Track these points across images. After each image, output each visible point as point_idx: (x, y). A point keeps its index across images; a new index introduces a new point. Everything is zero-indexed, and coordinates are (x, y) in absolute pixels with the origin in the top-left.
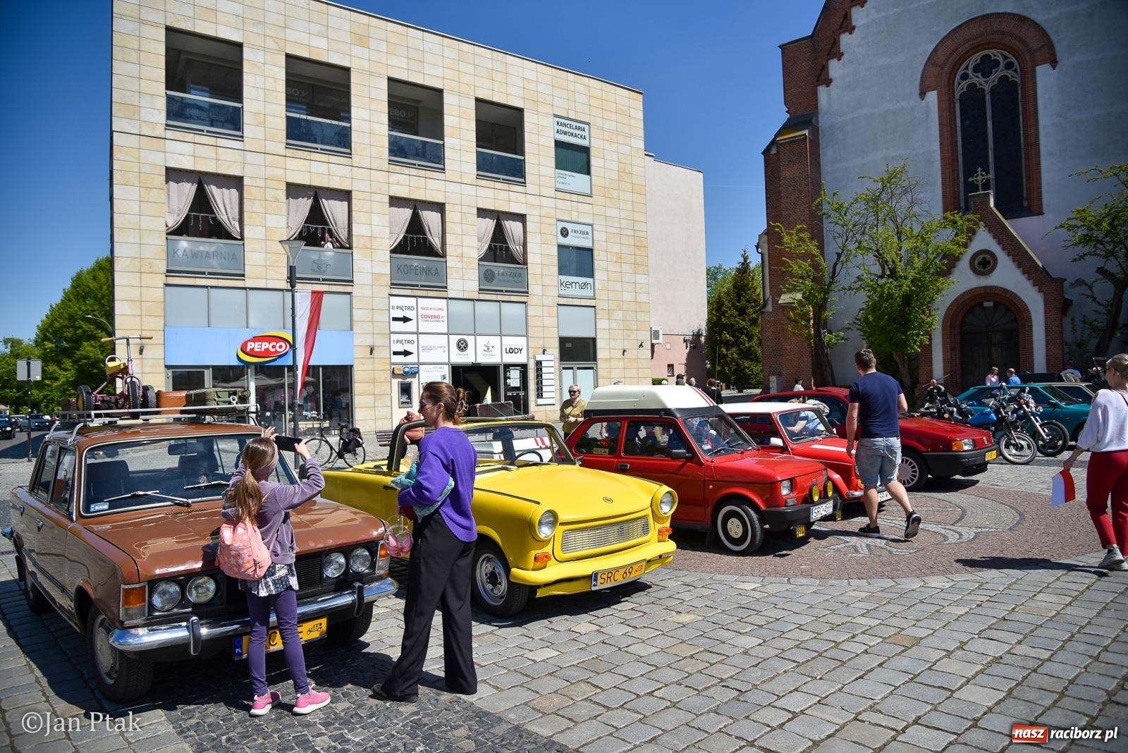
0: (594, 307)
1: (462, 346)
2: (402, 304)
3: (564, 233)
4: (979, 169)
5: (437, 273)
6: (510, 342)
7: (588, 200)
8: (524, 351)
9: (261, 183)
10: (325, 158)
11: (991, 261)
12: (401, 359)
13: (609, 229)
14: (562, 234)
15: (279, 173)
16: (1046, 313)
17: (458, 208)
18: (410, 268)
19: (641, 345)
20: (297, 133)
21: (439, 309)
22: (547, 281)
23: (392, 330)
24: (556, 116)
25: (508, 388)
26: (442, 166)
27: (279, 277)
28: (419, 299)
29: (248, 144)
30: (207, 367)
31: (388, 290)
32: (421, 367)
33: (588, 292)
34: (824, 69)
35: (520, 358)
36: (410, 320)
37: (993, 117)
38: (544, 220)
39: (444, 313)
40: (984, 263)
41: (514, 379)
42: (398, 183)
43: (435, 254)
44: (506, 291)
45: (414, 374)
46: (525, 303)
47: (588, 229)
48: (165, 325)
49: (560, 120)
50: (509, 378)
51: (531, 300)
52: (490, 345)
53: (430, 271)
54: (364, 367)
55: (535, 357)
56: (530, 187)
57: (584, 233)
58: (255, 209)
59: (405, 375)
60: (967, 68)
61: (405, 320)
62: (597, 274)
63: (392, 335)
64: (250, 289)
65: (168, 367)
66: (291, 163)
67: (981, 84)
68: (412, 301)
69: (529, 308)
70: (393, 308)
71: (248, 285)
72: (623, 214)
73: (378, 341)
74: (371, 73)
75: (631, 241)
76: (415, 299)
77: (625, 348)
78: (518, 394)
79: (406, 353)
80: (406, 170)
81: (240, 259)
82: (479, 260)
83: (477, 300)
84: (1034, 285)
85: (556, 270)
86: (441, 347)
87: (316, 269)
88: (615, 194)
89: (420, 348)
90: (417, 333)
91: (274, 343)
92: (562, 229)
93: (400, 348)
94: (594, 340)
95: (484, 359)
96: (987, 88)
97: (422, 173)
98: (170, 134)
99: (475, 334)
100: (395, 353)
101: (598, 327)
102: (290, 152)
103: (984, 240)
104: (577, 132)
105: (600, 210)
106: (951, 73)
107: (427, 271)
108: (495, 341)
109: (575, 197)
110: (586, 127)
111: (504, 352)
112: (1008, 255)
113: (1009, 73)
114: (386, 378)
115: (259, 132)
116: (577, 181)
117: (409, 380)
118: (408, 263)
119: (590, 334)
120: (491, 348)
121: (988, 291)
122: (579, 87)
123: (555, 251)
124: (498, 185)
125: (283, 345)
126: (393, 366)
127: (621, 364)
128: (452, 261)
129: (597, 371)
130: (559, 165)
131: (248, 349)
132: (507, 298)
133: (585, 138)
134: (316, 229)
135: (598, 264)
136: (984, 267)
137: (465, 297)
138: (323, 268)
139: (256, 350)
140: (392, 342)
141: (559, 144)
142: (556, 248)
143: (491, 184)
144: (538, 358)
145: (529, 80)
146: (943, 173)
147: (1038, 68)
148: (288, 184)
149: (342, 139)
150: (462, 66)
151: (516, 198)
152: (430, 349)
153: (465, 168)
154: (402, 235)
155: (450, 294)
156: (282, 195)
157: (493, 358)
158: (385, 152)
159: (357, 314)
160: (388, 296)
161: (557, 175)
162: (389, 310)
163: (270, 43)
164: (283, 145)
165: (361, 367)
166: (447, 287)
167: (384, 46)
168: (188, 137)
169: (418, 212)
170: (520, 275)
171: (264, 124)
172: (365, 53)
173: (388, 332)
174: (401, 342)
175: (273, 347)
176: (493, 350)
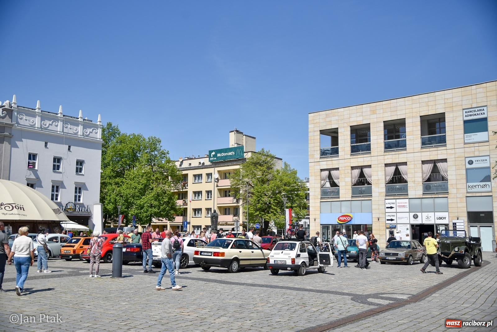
0: (491, 196)
1: (416, 217)
2: (390, 202)
3: (471, 162)
5: (404, 189)
6: (439, 215)
7: (487, 144)
8: (447, 219)
9: (344, 169)
10: (362, 156)
12: (390, 222)
14: (469, 163)
15: (349, 164)
17: (412, 163)
18: (393, 188)
20: (354, 150)
21: (405, 203)
22: (459, 186)
24: (463, 109)
26: (405, 148)
27: (349, 196)
28: (397, 200)
29: (340, 158)
30: (330, 225)
31: (384, 198)
32: (398, 225)
33: (487, 189)
35: (445, 222)
36: (393, 208)
38: (458, 159)
39: (408, 204)
41: (442, 231)
42: (388, 159)
43: (404, 182)
44: (437, 193)
45: (395, 228)
46: (447, 197)
47: (487, 158)
48: (321, 213)
49: (466, 110)
50: (439, 230)
51: (450, 196)
52: (429, 216)
53: (401, 189)
55: (452, 221)
56: (449, 146)
57: (484, 160)
58: (342, 177)
59: (390, 228)
61: (391, 208)
62: (493, 179)
63: (386, 213)
64: (341, 201)
65: (321, 225)
66: (352, 160)
68: (394, 201)
69: (449, 200)
70: (387, 204)
71: (340, 200)
73: (381, 216)
74: (377, 122)
76: (395, 200)
79: (392, 220)
80: (390, 153)
81: (338, 193)
82: (424, 182)
83: (422, 198)
85: (464, 181)
86: (406, 217)
89: (397, 218)
90: (396, 212)
91: (347, 217)
92: (469, 161)
93: (390, 218)
94: (492, 212)
95: (426, 222)
97: (397, 153)
98: (321, 160)
99: (422, 212)
100: (388, 220)
101: (494, 206)
102: (352, 157)
104: (478, 112)
108: (431, 214)
109: (476, 145)
110: (485, 108)
111: (436, 218)
114: (384, 229)
115: (343, 153)
117: (393, 230)
119: (489, 210)
123: (464, 172)
124: (431, 149)
125: (348, 217)
126: (386, 225)
128: (410, 184)
129: (494, 228)
130: (466, 132)
131: (340, 219)
132: (437, 196)
133: (484, 114)
134: (362, 179)
137: (416, 197)
138: (363, 192)
139: (342, 219)
140: (386, 216)
141: (466, 122)
142: (464, 170)
143: (428, 149)
144: (454, 221)
145: (447, 99)
148: (352, 167)
149: (368, 148)
150: (414, 106)
151: (441, 152)
152: (402, 218)
153: (415, 146)
154: (392, 177)
155: (410, 197)
156: (350, 171)
157: (431, 221)
158: (383, 149)
159: (374, 207)
160: (384, 200)
161: (465, 137)
162: (385, 205)
163: (346, 125)
164: (350, 155)
165: (375, 225)
166: (408, 194)
167: (382, 111)
168: (325, 159)
169: (398, 167)
170: (444, 186)
171: (344, 150)
172: (375, 116)
173: (384, 212)
174: (390, 216)
175: (347, 218)
176: (430, 218)
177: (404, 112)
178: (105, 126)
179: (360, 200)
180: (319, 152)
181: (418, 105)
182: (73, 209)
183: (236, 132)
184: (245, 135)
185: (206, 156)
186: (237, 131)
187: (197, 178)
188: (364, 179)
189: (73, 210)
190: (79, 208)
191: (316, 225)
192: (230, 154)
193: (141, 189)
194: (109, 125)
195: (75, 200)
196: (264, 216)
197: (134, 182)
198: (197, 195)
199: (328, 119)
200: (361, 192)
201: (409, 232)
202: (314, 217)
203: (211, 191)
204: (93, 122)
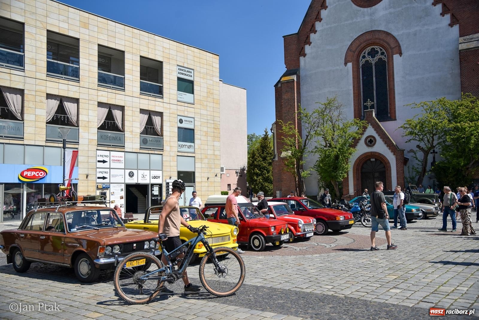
0: (194, 157)
1: (131, 175)
2: (103, 154)
3: (181, 121)
4: (369, 100)
5: (120, 139)
6: (154, 173)
7: (192, 106)
8: (161, 178)
9: (34, 93)
10: (66, 82)
11: (374, 141)
12: (101, 181)
13: (202, 120)
14: (180, 122)
15: (43, 88)
16: (397, 164)
17: (131, 108)
18: (107, 137)
19: (216, 176)
20: (52, 69)
21: (121, 157)
22: (172, 144)
23: (97, 167)
24: (178, 65)
25: (153, 195)
26: (123, 88)
27: (41, 139)
28: (111, 152)
29: (27, 73)
31: (96, 147)
32: (111, 184)
33: (192, 150)
34: (303, 49)
35: (159, 181)
36: (106, 162)
37: (376, 76)
38: (171, 115)
39: (123, 159)
40: (371, 141)
41: (156, 191)
42: (102, 96)
43: (120, 131)
44: (153, 149)
45: (108, 188)
46: (162, 154)
47: (192, 120)
49: (180, 68)
50: (153, 191)
51: (164, 153)
52: (145, 174)
54: (83, 185)
55: (166, 181)
56: (165, 99)
57: (190, 122)
58: (30, 106)
59: (103, 188)
60: (365, 53)
61: (104, 162)
62: (196, 141)
63: (97, 169)
64: (27, 145)
66: (49, 84)
67: (371, 61)
68: (107, 153)
69: (164, 157)
70: (98, 156)
71: (24, 143)
72: (209, 113)
73: (91, 172)
74: (90, 42)
75: (213, 126)
76: (109, 152)
77: (209, 177)
78: (157, 198)
79: (104, 178)
80: (106, 90)
81: (22, 130)
82: (140, 134)
83: (139, 153)
84: (392, 152)
85: (176, 139)
86: (121, 175)
87: (60, 136)
88: (205, 103)
89: (111, 176)
90: (110, 168)
91: (38, 172)
92: (180, 119)
93: (101, 175)
94: (194, 173)
95: (141, 181)
96: (373, 63)
97: (114, 91)
99: (138, 169)
100: (99, 178)
101: (196, 167)
102: (49, 79)
103: (370, 131)
104: (188, 73)
105: (198, 111)
106: (358, 55)
107: (115, 139)
108: (147, 172)
109: (186, 105)
110: (192, 71)
111: (151, 178)
112: (381, 138)
113: (383, 57)
114: (93, 190)
115: (33, 68)
116: (188, 97)
117: (105, 191)
118: (106, 134)
119: (193, 170)
120: (145, 176)
121: (372, 154)
122: (189, 52)
123: (176, 130)
124: (150, 98)
125: (43, 173)
126: (97, 184)
127: (206, 184)
128: (127, 134)
129: (195, 187)
130: (179, 89)
131: (25, 175)
132: (153, 152)
133: (191, 76)
134: (61, 116)
135: (197, 136)
136: (371, 143)
137: (133, 151)
139: (29, 175)
140: (97, 172)
141: (179, 79)
142: (177, 128)
143: (147, 97)
144: (168, 181)
145: (166, 48)
146: (354, 100)
147: (394, 56)
148: (47, 94)
149: (75, 73)
150: (134, 40)
151: (159, 105)
152: (116, 176)
153: (134, 89)
154: (103, 121)
155: (126, 150)
156: (44, 99)
157: (146, 181)
158: (96, 80)
159: (80, 159)
160: (96, 150)
161: (178, 94)
162: (96, 157)
163: (39, 24)
164: (45, 75)
165: (82, 185)
166: (124, 147)
167: (96, 29)
169: (111, 110)
170: (160, 141)
171: (35, 64)
172: (87, 32)
173: (95, 168)
174: (102, 172)
175: (38, 174)
176: (146, 177)
177: (123, 43)
179: (60, 147)
181: (138, 41)
188: (64, 117)
201: (123, 194)
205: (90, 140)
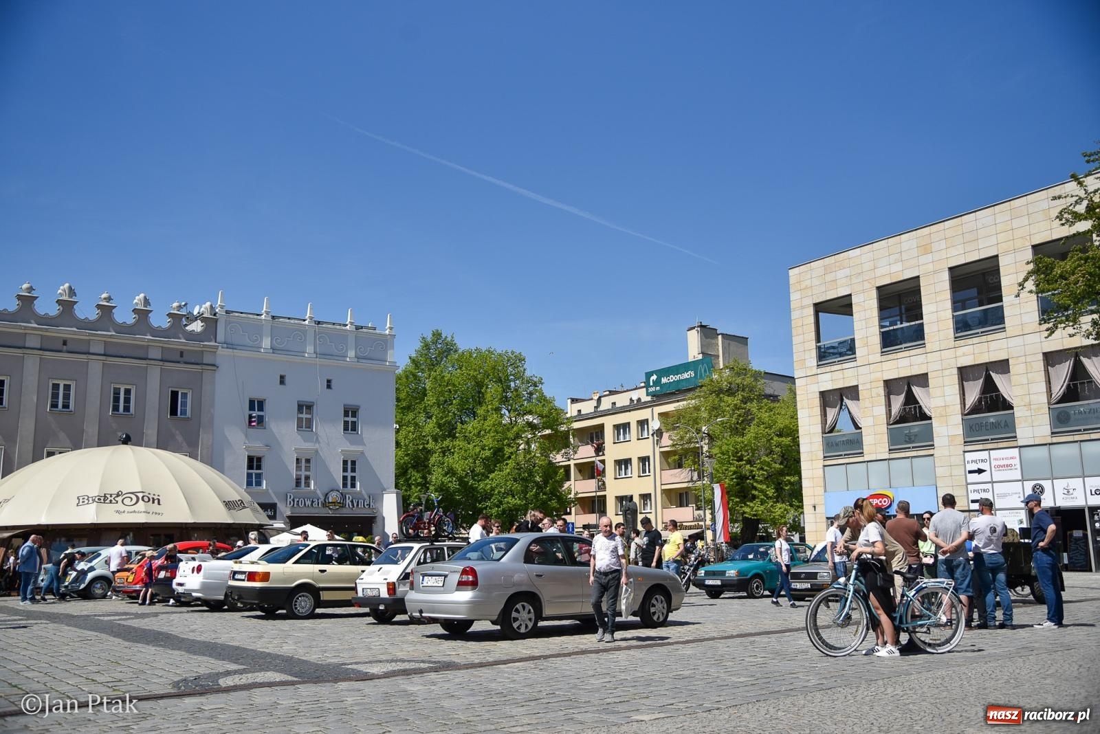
1: (1038, 491)
2: (976, 457)
5: (1006, 425)
6: (1096, 483)
9: (868, 386)
10: (906, 354)
15: (879, 375)
17: (1021, 359)
18: (982, 425)
20: (889, 341)
21: (1012, 458)
23: (969, 481)
26: (1002, 326)
27: (884, 450)
28: (991, 452)
29: (859, 362)
31: (962, 448)
36: (985, 471)
39: (1017, 461)
42: (964, 355)
43: (1006, 408)
44: (1084, 430)
48: (825, 491)
50: (1098, 521)
52: (1071, 487)
53: (999, 424)
58: (866, 405)
61: (980, 471)
63: (969, 486)
64: (868, 462)
65: (828, 518)
66: (886, 366)
68: (984, 455)
70: (968, 462)
71: (866, 460)
74: (935, 272)
76: (987, 452)
80: (969, 341)
81: (860, 443)
82: (1049, 404)
83: (1050, 444)
86: (1016, 493)
87: (907, 440)
89: (995, 496)
90: (992, 482)
91: (880, 499)
95: (1064, 502)
97: (984, 338)
98: (819, 371)
99: (1053, 478)
102: (885, 358)
108: (1076, 483)
111: (1088, 493)
115: (865, 350)
118: (980, 421)
120: (1070, 492)
125: (887, 500)
128: (1018, 412)
132: (1086, 437)
134: (910, 408)
137: (1037, 443)
138: (913, 438)
140: (969, 491)
148: (886, 382)
149: (918, 335)
150: (1016, 223)
152: (1004, 496)
153: (1026, 319)
154: (977, 397)
155: (1020, 443)
156: (882, 391)
157: (1077, 501)
158: (951, 332)
159: (939, 472)
160: (962, 453)
162: (965, 465)
163: (867, 285)
164: (880, 354)
166: (1016, 437)
167: (943, 245)
168: (828, 369)
169: (989, 374)
171: (867, 345)
172: (929, 257)
173: (965, 483)
174: (977, 491)
175: (881, 502)
176: (1075, 492)
177: (993, 240)
178: (429, 338)
179: (908, 458)
180: (814, 353)
181: (1025, 221)
182: (340, 503)
183: (699, 329)
184: (722, 334)
185: (643, 385)
186: (702, 326)
187: (622, 430)
188: (915, 408)
189: (339, 505)
190: (352, 502)
191: (818, 521)
192: (686, 376)
193: (487, 459)
194: (437, 335)
195: (345, 485)
196: (741, 507)
197: (475, 446)
198: (623, 466)
199: (829, 278)
200: (910, 439)
202: (813, 503)
203: (649, 457)
204: (377, 331)
205: (952, 438)
